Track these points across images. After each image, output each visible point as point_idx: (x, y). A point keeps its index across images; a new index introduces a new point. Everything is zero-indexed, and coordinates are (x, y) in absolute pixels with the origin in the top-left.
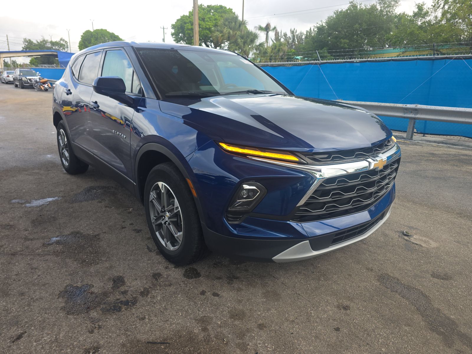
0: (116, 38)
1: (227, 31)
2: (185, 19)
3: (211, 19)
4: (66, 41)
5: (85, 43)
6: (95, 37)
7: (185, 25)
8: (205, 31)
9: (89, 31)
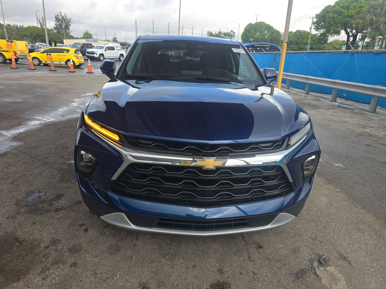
0: (270, 28)
1: (369, 17)
2: (328, 8)
3: (356, 7)
4: (234, 32)
5: (246, 33)
6: (254, 29)
7: (327, 14)
8: (346, 19)
9: (251, 23)
